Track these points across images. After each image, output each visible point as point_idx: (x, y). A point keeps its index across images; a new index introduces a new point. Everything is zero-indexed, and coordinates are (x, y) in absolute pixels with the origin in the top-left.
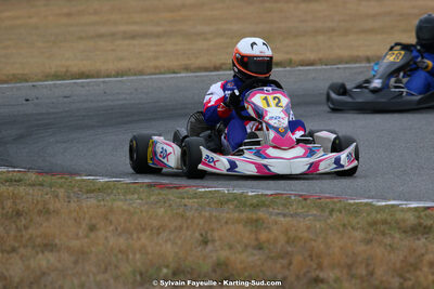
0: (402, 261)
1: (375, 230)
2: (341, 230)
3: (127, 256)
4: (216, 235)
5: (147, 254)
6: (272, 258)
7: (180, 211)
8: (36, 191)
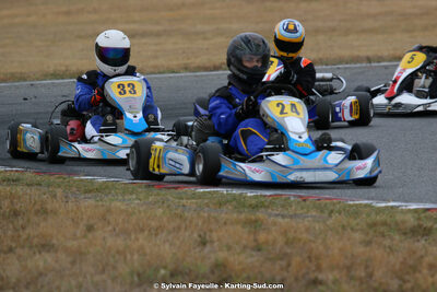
0: (402, 263)
1: (375, 231)
2: (340, 230)
3: (125, 258)
4: (215, 236)
5: (145, 254)
6: (270, 259)
7: (179, 211)
8: (33, 191)
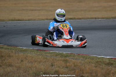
0: (105, 72)
1: (98, 64)
2: (89, 63)
3: (31, 69)
4: (55, 64)
5: (37, 68)
6: (70, 70)
7: (46, 57)
8: (7, 51)
